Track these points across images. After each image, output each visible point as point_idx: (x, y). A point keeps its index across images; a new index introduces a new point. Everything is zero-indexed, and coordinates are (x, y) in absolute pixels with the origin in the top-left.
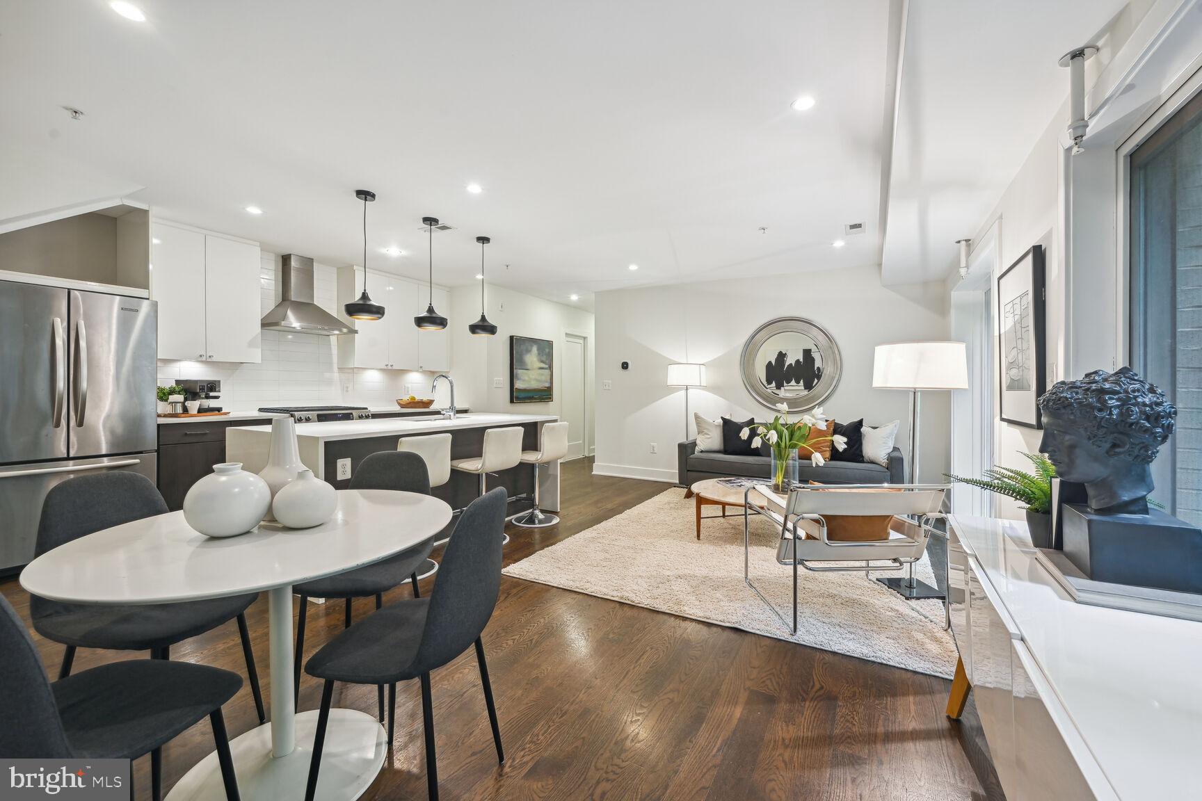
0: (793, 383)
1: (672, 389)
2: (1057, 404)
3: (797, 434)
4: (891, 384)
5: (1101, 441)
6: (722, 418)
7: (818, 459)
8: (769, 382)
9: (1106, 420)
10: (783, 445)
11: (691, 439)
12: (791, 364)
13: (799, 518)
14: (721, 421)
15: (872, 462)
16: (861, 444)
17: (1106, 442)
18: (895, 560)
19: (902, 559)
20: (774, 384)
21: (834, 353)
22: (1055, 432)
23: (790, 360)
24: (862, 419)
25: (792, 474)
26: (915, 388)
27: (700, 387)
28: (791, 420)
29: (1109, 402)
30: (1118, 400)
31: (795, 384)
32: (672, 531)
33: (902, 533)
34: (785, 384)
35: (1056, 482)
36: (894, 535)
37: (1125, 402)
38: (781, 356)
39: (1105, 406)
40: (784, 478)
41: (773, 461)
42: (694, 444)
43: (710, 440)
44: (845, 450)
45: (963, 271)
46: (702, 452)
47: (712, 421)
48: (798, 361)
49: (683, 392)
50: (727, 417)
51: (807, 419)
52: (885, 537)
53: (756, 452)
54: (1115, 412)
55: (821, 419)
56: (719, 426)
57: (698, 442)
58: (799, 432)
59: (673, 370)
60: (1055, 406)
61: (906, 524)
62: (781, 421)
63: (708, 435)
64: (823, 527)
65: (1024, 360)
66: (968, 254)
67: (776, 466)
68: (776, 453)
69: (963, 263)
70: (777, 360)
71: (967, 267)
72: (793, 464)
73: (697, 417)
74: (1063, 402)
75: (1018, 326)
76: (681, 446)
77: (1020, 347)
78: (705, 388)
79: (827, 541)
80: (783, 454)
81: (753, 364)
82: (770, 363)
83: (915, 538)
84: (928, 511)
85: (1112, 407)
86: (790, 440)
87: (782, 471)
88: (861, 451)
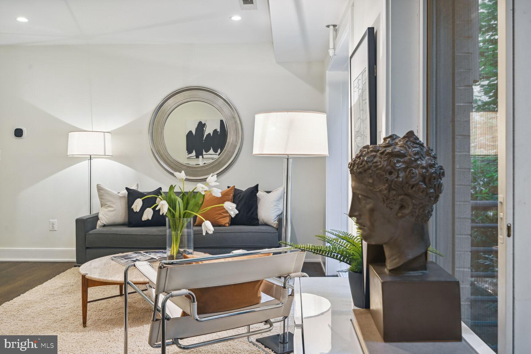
0: (211, 151)
1: (76, 160)
2: (360, 168)
3: (192, 202)
4: (266, 151)
5: (392, 203)
6: (127, 189)
7: (208, 227)
8: (190, 152)
9: (395, 182)
10: (177, 214)
11: (94, 212)
12: (209, 134)
13: (168, 296)
14: (125, 192)
15: (266, 224)
16: (256, 208)
17: (396, 204)
18: (266, 322)
19: (272, 320)
20: (194, 154)
21: (236, 122)
22: (360, 196)
23: (208, 130)
24: (257, 186)
25: (186, 243)
26: (288, 155)
27: (105, 156)
28: (188, 187)
29: (398, 165)
30: (404, 162)
31: (213, 153)
32: (55, 322)
33: (272, 296)
34: (204, 153)
35: (365, 244)
36: (265, 298)
37: (409, 165)
38: (201, 126)
39: (394, 169)
40: (180, 247)
41: (168, 231)
42: (96, 218)
43: (114, 212)
44: (237, 215)
45: (331, 52)
46: (104, 226)
47: (116, 193)
48: (215, 131)
49: (87, 162)
50: (134, 187)
51: (200, 187)
52: (256, 301)
53: (148, 224)
54: (401, 175)
55: (215, 186)
56: (124, 197)
57: (100, 216)
58: (193, 200)
59: (74, 137)
60: (358, 171)
61: (275, 286)
62: (176, 190)
63: (112, 207)
64: (194, 302)
65: (364, 128)
66: (335, 37)
67: (171, 236)
68: (171, 223)
69: (331, 46)
70: (197, 129)
71: (334, 49)
72: (188, 232)
73: (99, 188)
74: (364, 166)
75: (361, 101)
76: (79, 222)
77: (362, 118)
78: (112, 158)
79: (197, 317)
80: (177, 224)
81: (162, 133)
82: (190, 132)
83: (281, 299)
84: (292, 271)
85: (399, 170)
86: (186, 208)
87: (176, 241)
88: (257, 215)
